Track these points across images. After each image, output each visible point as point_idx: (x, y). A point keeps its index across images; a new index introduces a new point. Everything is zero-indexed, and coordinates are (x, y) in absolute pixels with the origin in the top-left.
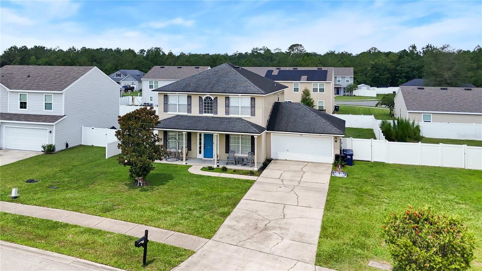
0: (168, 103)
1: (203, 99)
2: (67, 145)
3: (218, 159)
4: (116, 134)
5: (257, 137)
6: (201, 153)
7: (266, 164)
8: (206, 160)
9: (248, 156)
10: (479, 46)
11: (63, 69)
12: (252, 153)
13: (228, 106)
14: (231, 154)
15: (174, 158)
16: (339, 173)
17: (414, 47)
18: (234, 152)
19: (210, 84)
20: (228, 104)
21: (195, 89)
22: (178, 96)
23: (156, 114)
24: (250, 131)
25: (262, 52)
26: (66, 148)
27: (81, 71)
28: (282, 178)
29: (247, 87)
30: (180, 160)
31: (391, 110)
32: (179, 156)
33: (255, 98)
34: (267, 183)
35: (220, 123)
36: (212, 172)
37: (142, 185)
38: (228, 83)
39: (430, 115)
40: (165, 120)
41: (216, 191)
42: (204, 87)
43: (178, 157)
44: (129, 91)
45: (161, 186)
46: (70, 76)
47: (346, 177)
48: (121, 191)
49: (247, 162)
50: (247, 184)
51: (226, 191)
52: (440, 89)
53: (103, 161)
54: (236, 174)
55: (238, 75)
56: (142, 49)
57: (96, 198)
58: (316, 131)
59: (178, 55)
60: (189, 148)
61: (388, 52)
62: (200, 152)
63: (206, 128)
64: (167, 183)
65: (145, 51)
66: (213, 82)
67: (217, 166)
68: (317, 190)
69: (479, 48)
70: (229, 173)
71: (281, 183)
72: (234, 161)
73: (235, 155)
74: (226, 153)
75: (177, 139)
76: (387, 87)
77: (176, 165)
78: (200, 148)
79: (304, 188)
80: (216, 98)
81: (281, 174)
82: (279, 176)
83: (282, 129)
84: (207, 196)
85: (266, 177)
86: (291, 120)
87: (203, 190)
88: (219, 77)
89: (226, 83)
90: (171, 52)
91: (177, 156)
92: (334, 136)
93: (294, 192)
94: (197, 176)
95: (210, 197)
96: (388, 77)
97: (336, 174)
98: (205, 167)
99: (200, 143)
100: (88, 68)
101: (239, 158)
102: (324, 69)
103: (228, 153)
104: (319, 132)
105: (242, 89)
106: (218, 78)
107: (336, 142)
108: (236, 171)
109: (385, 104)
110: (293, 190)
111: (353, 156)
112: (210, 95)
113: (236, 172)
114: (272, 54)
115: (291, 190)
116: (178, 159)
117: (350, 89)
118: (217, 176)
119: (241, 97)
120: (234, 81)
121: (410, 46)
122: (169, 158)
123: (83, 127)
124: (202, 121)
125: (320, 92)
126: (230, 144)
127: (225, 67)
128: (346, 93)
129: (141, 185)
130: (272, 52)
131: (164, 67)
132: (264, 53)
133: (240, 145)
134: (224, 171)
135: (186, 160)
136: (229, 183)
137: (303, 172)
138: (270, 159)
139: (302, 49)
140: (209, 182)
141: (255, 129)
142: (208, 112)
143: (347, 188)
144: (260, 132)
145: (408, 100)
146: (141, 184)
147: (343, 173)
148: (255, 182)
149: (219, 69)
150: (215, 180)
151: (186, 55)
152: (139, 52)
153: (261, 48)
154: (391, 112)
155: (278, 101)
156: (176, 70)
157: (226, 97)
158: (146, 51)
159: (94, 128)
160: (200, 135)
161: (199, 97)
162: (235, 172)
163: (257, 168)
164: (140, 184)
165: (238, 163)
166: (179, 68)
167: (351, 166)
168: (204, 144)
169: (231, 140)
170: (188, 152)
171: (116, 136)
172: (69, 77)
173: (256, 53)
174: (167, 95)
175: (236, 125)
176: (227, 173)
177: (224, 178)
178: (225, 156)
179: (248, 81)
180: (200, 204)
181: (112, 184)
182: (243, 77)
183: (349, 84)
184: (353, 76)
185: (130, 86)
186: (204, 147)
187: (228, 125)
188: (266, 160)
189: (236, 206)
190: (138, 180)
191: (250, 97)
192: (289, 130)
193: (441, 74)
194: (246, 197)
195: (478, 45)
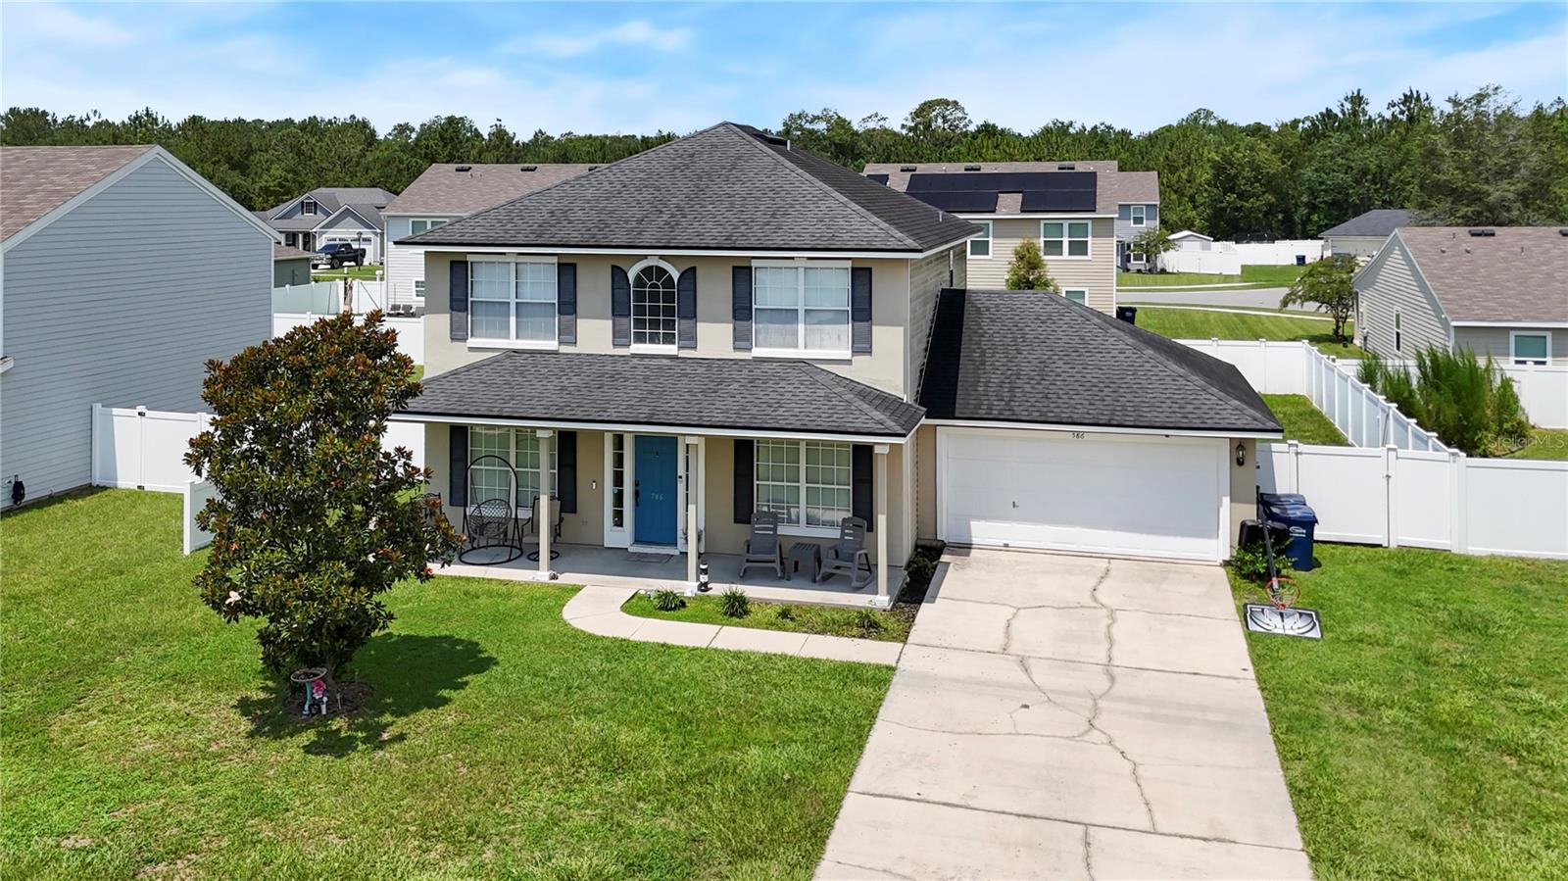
0: (470, 299)
1: (632, 275)
2: (18, 489)
3: (702, 551)
4: (190, 451)
5: (886, 450)
6: (621, 525)
7: (919, 568)
8: (646, 555)
9: (843, 534)
10: (1560, 101)
11: (17, 159)
12: (859, 521)
13: (744, 308)
14: (761, 529)
15: (499, 545)
16: (1281, 615)
17: (1357, 100)
18: (774, 519)
19: (661, 212)
20: (749, 302)
21: (594, 231)
22: (517, 264)
23: (397, 350)
24: (858, 425)
25: (821, 126)
26: (15, 502)
27: (90, 167)
28: (1014, 648)
29: (832, 219)
30: (524, 559)
31: (1340, 320)
32: (520, 540)
33: (870, 269)
34: (956, 680)
35: (711, 385)
36: (679, 619)
37: (327, 709)
38: (743, 206)
39: (1545, 337)
40: (455, 373)
41: (710, 741)
42: (634, 225)
43: (516, 543)
44: (346, 264)
45: (424, 716)
46: (40, 185)
47: (1316, 634)
48: (214, 748)
49: (838, 568)
50: (857, 690)
51: (758, 743)
52: (1560, 236)
53: (164, 567)
54: (794, 630)
55: (788, 171)
56: (402, 123)
57: (61, 805)
58: (1150, 416)
59: (526, 141)
60: (567, 499)
61: (1252, 123)
62: (619, 521)
63: (645, 410)
64: (453, 694)
65: (412, 130)
66: (675, 201)
67: (699, 589)
68: (1211, 717)
69: (1561, 107)
70: (758, 625)
71: (1023, 677)
72: (778, 561)
73: (778, 533)
74: (736, 521)
75: (513, 462)
76: (1272, 240)
77: (506, 583)
78: (619, 499)
79: (1145, 709)
80: (689, 275)
81: (1004, 624)
82: (1000, 639)
83: (990, 408)
84: (662, 775)
85: (938, 643)
86: (1026, 368)
87: (641, 736)
88: (700, 178)
89: (732, 205)
90: (498, 123)
91: (510, 536)
92: (1231, 439)
93: (1105, 739)
94: (605, 648)
95: (681, 783)
96: (1270, 205)
97: (1267, 621)
98: (642, 592)
99: (618, 479)
100: (124, 152)
101: (801, 545)
102: (1081, 167)
103: (749, 522)
104: (1161, 419)
105: (812, 229)
106: (697, 186)
107: (1240, 463)
108: (793, 614)
109: (1315, 299)
110: (1096, 723)
111: (1316, 527)
112: (662, 257)
113: (792, 619)
114: (856, 133)
115: (1087, 726)
116: (515, 554)
117: (1150, 248)
118: (704, 646)
119: (806, 268)
120: (771, 194)
121: (1346, 99)
122: (474, 549)
123: (98, 407)
124: (627, 379)
125: (1070, 254)
126: (756, 482)
127: (726, 140)
128: (1132, 262)
129: (320, 710)
130: (855, 128)
131: (470, 168)
132: (828, 130)
133: (803, 485)
134: (732, 615)
135: (552, 558)
136: (767, 688)
137: (1104, 612)
138: (934, 543)
139: (960, 115)
140: (670, 684)
141: (878, 415)
142: (654, 339)
143: (1356, 702)
144: (902, 426)
145: (1443, 278)
146: (324, 707)
147: (1301, 614)
148: (895, 679)
149: (698, 148)
150: (696, 667)
151: (556, 139)
152: (390, 134)
153: (818, 113)
154: (1338, 327)
155: (952, 285)
156: (515, 180)
157: (734, 268)
158: (418, 129)
159: (148, 413)
160: (619, 439)
161: (613, 267)
162: (786, 617)
163: (888, 598)
164: (316, 704)
165: (796, 570)
166: (528, 170)
167: (1308, 570)
168: (637, 484)
169: (761, 463)
170: (561, 520)
171: (189, 463)
172: (34, 192)
173: (799, 133)
174: (467, 262)
175: (788, 395)
176: (747, 626)
177: (737, 655)
178: (735, 535)
179: (836, 194)
180: (629, 834)
181: (174, 705)
182: (807, 176)
183: (1146, 231)
184: (1158, 203)
185: (349, 245)
186: (637, 494)
187: (750, 398)
188: (917, 547)
189: (824, 840)
190: (304, 684)
191: (849, 264)
192: (1024, 415)
193: (1475, 192)
194: (865, 775)
195: (1559, 98)
